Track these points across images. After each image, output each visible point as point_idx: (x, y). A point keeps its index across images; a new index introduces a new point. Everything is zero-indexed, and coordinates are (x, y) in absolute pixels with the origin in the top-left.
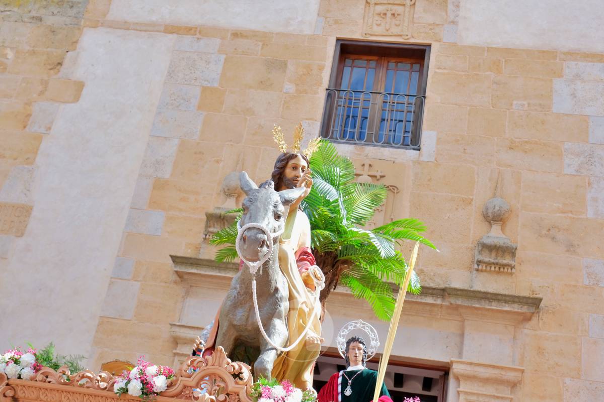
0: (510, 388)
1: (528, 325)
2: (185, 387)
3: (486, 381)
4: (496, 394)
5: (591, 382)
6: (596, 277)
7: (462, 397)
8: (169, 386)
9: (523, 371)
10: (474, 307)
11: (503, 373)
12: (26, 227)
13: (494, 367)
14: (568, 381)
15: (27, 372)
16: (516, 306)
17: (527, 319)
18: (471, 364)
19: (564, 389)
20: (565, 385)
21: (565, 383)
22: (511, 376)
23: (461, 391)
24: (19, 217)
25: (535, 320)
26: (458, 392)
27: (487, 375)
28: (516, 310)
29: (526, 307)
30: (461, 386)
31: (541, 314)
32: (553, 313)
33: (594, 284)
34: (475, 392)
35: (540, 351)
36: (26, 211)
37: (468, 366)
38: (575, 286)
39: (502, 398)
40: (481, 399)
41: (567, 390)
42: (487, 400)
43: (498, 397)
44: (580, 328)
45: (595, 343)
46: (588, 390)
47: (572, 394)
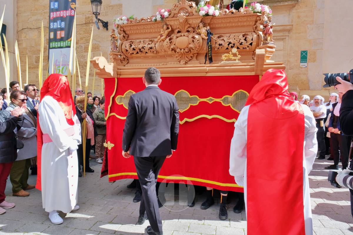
0: (288, 32)
1: (294, 9)
2: (174, 14)
5: (317, 24)
8: (170, 15)
9: (292, 25)
10: (275, 6)
11: (285, 27)
12: (122, 11)
13: (282, 26)
14: (309, 26)
15: (125, 22)
16: (290, 2)
17: (294, 6)
22: (288, 27)
24: (119, 8)
25: (296, 7)
28: (290, 4)
29: (293, 2)
31: (299, 3)
32: (304, 2)
35: (299, 17)
36: (120, 6)
39: (285, 36)
40: (278, 38)
41: (308, 29)
42: (280, 37)
43: (284, 36)
44: (314, 6)
45: (319, 10)
46: (316, 27)
47: (310, 30)
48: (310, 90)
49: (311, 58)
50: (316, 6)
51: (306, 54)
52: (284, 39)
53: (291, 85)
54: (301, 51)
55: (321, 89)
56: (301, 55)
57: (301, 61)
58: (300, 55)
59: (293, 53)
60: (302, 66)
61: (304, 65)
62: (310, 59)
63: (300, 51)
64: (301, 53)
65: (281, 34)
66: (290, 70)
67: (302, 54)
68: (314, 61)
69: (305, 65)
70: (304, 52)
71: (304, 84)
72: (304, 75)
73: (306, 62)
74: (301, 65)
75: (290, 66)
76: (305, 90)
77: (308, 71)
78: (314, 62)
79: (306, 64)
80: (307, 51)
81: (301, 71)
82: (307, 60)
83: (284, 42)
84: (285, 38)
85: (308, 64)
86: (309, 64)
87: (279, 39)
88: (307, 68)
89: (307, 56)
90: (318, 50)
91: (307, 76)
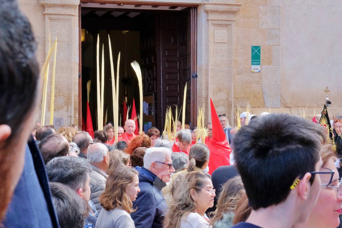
0: (233, 15)
3: (223, 12)
4: (228, 19)
5: (272, 7)
7: (210, 22)
9: (240, 5)
11: (231, 7)
13: (227, 5)
14: (261, 7)
18: (215, 4)
19: (259, 12)
20: (260, 10)
21: (260, 9)
22: (235, 8)
23: (210, 20)
26: (208, 20)
27: (223, 10)
30: (209, 17)
34: (217, 19)
37: (214, 5)
39: (230, 21)
40: (220, 23)
41: (261, 13)
42: (223, 22)
43: (228, 21)
46: (271, 11)
47: (263, 14)
48: (266, 108)
49: (266, 59)
51: (259, 51)
52: (228, 25)
53: (239, 99)
54: (252, 46)
55: (280, 106)
56: (252, 54)
57: (252, 61)
58: (250, 52)
59: (242, 48)
60: (254, 70)
61: (256, 69)
62: (264, 59)
63: (250, 47)
64: (252, 48)
65: (224, 17)
66: (237, 76)
67: (253, 51)
68: (270, 63)
69: (258, 69)
70: (256, 47)
71: (257, 99)
72: (257, 84)
73: (260, 64)
74: (252, 69)
75: (237, 69)
76: (259, 107)
77: (262, 79)
78: (269, 65)
79: (258, 67)
80: (260, 47)
81: (253, 78)
82: (260, 62)
83: (228, 30)
84: (230, 25)
85: (261, 68)
87: (221, 25)
88: (260, 74)
89: (260, 54)
90: (273, 47)
91: (261, 86)
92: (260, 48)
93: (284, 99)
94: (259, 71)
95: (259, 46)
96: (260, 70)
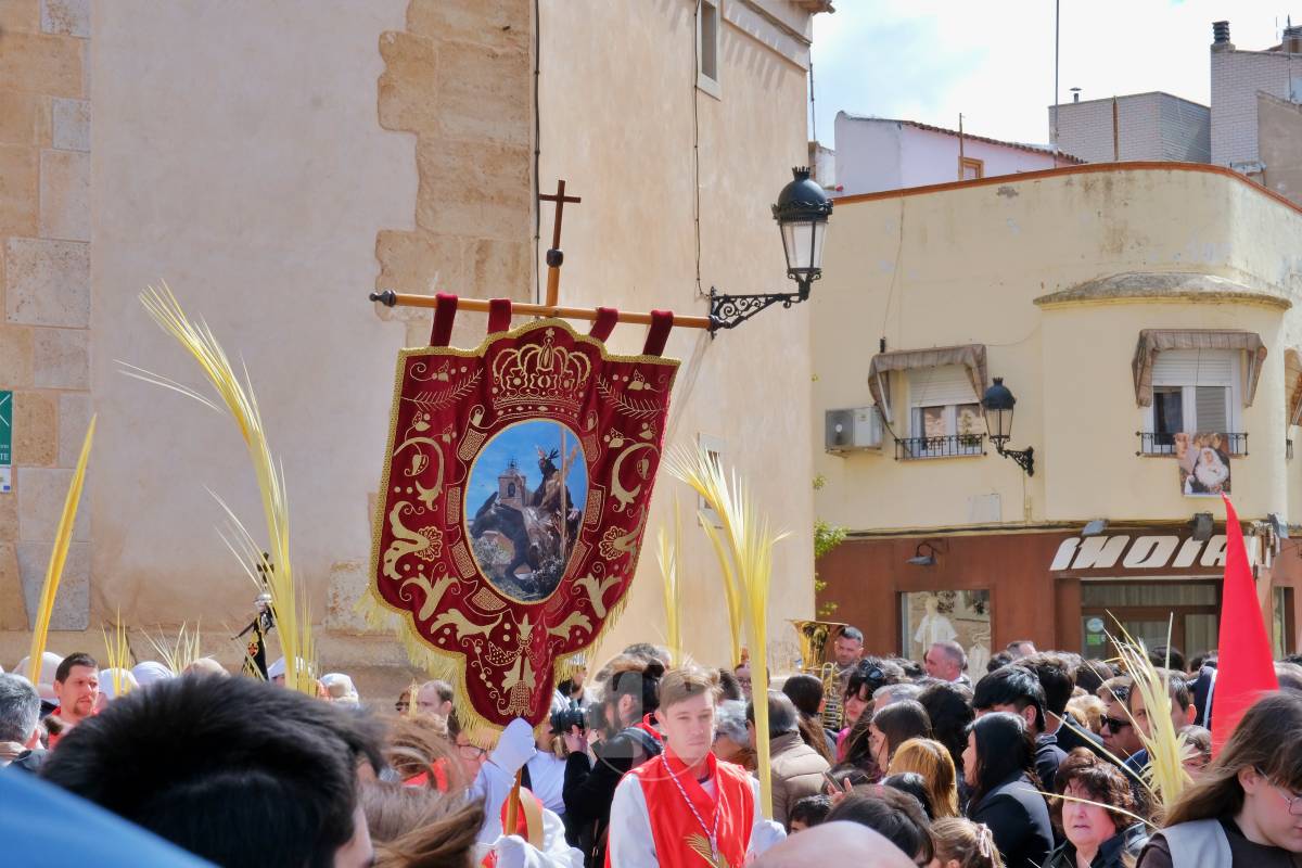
5: (56, 243)
6: (66, 14)
14: (13, 242)
19: (8, 260)
20: (9, 252)
21: (10, 248)
33: (62, 31)
38: (25, 36)
41: (12, 262)
44: (36, 128)
45: (65, 160)
46: (52, 259)
47: (21, 269)
49: (31, 439)
50: (46, 133)
51: (7, 411)
55: (87, 623)
62: (27, 442)
68: (48, 458)
69: (2, 480)
73: (8, 462)
76: (5, 628)
77: (16, 517)
78: (45, 464)
79: (3, 472)
80: (10, 393)
82: (8, 451)
85: (14, 474)
86: (20, 469)
88: (10, 498)
89: (10, 421)
90: (65, 395)
91: (9, 544)
92: (11, 398)
93: (103, 598)
94: (6, 488)
95: (6, 389)
96: (8, 483)
